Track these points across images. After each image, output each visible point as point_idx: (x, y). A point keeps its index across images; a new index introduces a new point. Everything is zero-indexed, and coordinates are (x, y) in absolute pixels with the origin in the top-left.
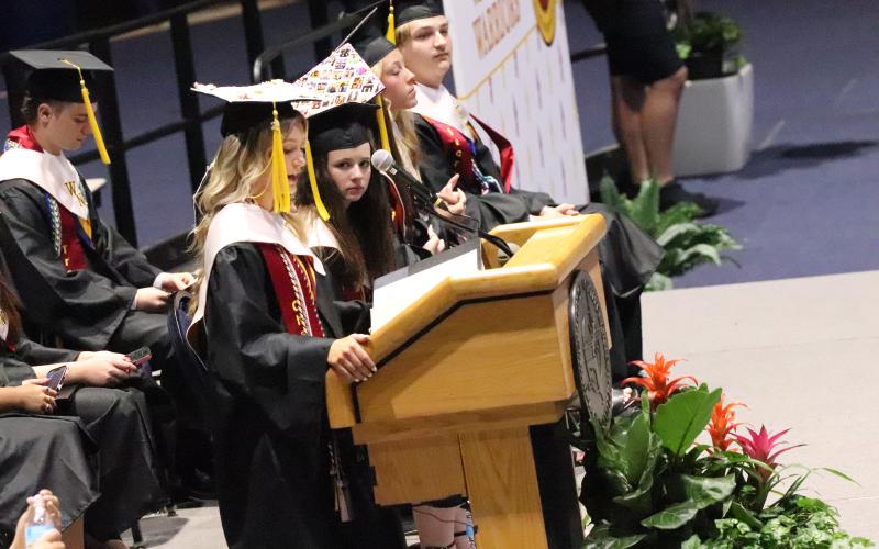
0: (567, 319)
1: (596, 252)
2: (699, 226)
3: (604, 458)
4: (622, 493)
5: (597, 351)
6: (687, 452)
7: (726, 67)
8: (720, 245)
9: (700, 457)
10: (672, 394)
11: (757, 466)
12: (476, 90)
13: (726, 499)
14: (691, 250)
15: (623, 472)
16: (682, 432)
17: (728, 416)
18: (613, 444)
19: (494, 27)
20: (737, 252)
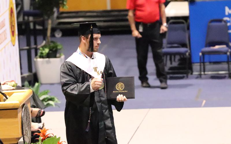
0: (21, 117)
5: (28, 125)
8: (55, 102)
10: (47, 138)
14: (48, 102)
20: (59, 104)
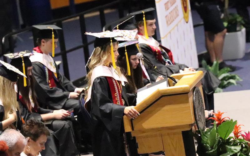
0: (192, 101)
1: (201, 81)
2: (231, 74)
3: (203, 140)
4: (208, 150)
5: (201, 110)
6: (227, 139)
7: (238, 29)
8: (236, 80)
9: (231, 140)
10: (223, 122)
11: (247, 143)
12: (166, 36)
13: (238, 152)
14: (228, 81)
15: (209, 145)
16: (226, 133)
17: (239, 128)
18: (206, 136)
19: (171, 17)
20: (241, 82)
